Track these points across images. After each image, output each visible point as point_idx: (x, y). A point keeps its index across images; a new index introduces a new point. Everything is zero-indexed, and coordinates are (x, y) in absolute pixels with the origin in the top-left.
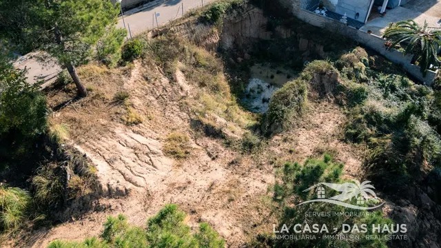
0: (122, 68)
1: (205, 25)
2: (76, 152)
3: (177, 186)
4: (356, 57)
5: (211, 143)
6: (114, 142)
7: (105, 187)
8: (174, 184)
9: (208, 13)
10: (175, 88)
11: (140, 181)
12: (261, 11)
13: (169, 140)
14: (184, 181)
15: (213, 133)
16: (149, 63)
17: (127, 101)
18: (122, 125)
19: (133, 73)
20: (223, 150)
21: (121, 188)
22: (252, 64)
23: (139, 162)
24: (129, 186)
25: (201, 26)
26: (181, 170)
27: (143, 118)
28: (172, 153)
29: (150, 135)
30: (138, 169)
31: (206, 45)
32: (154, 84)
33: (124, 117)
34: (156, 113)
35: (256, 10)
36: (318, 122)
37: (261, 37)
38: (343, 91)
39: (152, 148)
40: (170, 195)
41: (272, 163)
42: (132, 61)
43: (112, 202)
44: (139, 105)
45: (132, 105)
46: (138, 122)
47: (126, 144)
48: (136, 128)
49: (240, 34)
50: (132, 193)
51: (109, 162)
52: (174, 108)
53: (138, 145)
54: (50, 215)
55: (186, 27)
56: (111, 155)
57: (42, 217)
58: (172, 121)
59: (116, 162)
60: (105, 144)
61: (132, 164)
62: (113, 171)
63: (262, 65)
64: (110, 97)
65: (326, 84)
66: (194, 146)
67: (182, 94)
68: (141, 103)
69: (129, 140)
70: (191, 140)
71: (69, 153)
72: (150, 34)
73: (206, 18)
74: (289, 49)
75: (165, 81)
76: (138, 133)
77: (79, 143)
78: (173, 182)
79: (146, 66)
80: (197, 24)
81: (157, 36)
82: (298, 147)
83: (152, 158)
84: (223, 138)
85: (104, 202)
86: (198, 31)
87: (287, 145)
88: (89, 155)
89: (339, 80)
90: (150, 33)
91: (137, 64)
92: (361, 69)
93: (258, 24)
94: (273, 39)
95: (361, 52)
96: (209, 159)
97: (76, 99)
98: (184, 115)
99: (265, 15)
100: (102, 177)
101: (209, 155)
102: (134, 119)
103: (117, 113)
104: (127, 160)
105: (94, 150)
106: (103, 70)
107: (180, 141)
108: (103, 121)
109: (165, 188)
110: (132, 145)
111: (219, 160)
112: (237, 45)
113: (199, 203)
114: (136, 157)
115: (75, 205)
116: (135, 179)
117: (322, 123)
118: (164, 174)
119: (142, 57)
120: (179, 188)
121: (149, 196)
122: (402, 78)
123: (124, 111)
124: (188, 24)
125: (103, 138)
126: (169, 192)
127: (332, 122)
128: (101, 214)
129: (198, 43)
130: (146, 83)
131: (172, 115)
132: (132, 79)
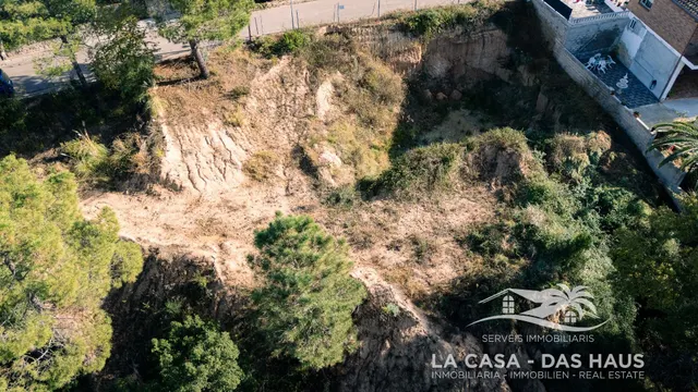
0: (265, 60)
1: (405, 35)
2: (160, 131)
3: (230, 204)
4: (582, 145)
5: (298, 176)
6: (201, 136)
7: (163, 175)
8: (228, 201)
9: (414, 20)
10: (308, 102)
11: (200, 184)
12: (505, 37)
13: (257, 156)
14: (240, 203)
15: (308, 167)
16: (298, 65)
17: (242, 99)
18: (220, 122)
19: (271, 70)
20: (305, 190)
21: (178, 183)
22: (456, 108)
23: (213, 166)
24: (187, 184)
25: (398, 35)
26: (246, 192)
27: (246, 122)
28: (250, 171)
29: (242, 143)
30: (206, 171)
31: (398, 63)
32: (286, 90)
33: (227, 114)
34: (265, 123)
35: (498, 33)
36: (448, 206)
37: (498, 73)
38: (517, 182)
39: (234, 157)
40: (217, 210)
41: (345, 226)
42: (280, 56)
43: (164, 192)
44: (253, 107)
45: (244, 105)
46: (236, 125)
47: (210, 143)
48: (231, 130)
49: (462, 61)
50: (185, 192)
51: (184, 153)
52: (290, 125)
53: (223, 148)
54: (113, 180)
55: (376, 31)
56: (190, 148)
57: (106, 179)
58: (276, 139)
59: (189, 156)
60: (191, 135)
61: (203, 164)
62: (181, 164)
63: (471, 114)
64: (228, 88)
65: (500, 165)
66: (279, 173)
67: (310, 112)
68: (256, 106)
69: (217, 140)
70: (281, 166)
71: (153, 130)
72: (324, 30)
73: (407, 26)
74: (521, 103)
75: (303, 90)
76: (230, 136)
77: (169, 124)
78: (229, 199)
79: (293, 66)
80: (393, 31)
81: (331, 33)
82: (394, 225)
83: (228, 168)
84: (316, 177)
85: (157, 188)
86: (390, 41)
87: (382, 217)
88: (169, 138)
89: (521, 165)
90: (325, 28)
91: (285, 60)
92: (579, 164)
93: (496, 53)
94: (511, 83)
95: (602, 140)
96: (284, 193)
97: (196, 78)
98: (295, 136)
99: (509, 44)
100: (166, 164)
101: (287, 189)
102: (235, 120)
103: (223, 108)
104: (201, 158)
105: (178, 137)
106: (243, 57)
107: (268, 162)
108: (205, 111)
109: (218, 200)
110: (216, 145)
111: (292, 199)
112: (452, 76)
113: (237, 230)
114: (212, 158)
115: (134, 180)
116: (197, 180)
117: (452, 210)
118: (227, 187)
119: (295, 55)
120: (231, 207)
121: (198, 202)
122: (637, 200)
123: (232, 108)
124: (380, 29)
125: (193, 129)
126: (219, 206)
127: (467, 215)
128: (150, 198)
129: (384, 57)
130: (279, 85)
131: (281, 131)
132: (266, 76)
